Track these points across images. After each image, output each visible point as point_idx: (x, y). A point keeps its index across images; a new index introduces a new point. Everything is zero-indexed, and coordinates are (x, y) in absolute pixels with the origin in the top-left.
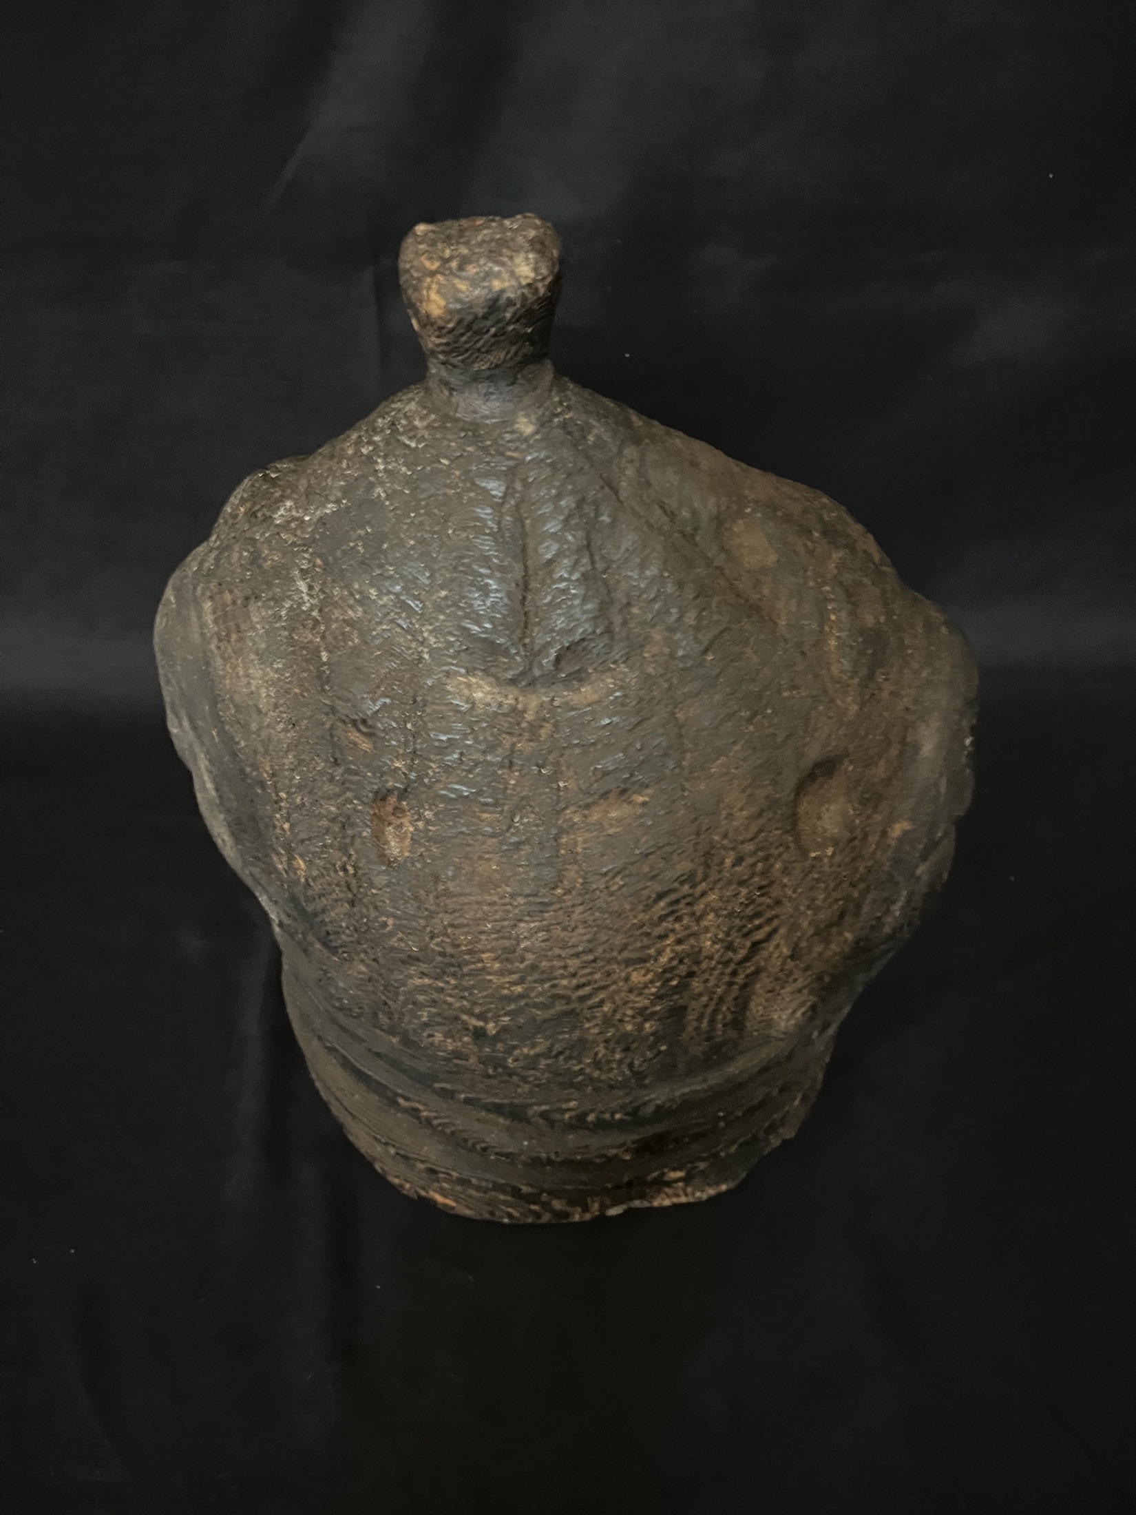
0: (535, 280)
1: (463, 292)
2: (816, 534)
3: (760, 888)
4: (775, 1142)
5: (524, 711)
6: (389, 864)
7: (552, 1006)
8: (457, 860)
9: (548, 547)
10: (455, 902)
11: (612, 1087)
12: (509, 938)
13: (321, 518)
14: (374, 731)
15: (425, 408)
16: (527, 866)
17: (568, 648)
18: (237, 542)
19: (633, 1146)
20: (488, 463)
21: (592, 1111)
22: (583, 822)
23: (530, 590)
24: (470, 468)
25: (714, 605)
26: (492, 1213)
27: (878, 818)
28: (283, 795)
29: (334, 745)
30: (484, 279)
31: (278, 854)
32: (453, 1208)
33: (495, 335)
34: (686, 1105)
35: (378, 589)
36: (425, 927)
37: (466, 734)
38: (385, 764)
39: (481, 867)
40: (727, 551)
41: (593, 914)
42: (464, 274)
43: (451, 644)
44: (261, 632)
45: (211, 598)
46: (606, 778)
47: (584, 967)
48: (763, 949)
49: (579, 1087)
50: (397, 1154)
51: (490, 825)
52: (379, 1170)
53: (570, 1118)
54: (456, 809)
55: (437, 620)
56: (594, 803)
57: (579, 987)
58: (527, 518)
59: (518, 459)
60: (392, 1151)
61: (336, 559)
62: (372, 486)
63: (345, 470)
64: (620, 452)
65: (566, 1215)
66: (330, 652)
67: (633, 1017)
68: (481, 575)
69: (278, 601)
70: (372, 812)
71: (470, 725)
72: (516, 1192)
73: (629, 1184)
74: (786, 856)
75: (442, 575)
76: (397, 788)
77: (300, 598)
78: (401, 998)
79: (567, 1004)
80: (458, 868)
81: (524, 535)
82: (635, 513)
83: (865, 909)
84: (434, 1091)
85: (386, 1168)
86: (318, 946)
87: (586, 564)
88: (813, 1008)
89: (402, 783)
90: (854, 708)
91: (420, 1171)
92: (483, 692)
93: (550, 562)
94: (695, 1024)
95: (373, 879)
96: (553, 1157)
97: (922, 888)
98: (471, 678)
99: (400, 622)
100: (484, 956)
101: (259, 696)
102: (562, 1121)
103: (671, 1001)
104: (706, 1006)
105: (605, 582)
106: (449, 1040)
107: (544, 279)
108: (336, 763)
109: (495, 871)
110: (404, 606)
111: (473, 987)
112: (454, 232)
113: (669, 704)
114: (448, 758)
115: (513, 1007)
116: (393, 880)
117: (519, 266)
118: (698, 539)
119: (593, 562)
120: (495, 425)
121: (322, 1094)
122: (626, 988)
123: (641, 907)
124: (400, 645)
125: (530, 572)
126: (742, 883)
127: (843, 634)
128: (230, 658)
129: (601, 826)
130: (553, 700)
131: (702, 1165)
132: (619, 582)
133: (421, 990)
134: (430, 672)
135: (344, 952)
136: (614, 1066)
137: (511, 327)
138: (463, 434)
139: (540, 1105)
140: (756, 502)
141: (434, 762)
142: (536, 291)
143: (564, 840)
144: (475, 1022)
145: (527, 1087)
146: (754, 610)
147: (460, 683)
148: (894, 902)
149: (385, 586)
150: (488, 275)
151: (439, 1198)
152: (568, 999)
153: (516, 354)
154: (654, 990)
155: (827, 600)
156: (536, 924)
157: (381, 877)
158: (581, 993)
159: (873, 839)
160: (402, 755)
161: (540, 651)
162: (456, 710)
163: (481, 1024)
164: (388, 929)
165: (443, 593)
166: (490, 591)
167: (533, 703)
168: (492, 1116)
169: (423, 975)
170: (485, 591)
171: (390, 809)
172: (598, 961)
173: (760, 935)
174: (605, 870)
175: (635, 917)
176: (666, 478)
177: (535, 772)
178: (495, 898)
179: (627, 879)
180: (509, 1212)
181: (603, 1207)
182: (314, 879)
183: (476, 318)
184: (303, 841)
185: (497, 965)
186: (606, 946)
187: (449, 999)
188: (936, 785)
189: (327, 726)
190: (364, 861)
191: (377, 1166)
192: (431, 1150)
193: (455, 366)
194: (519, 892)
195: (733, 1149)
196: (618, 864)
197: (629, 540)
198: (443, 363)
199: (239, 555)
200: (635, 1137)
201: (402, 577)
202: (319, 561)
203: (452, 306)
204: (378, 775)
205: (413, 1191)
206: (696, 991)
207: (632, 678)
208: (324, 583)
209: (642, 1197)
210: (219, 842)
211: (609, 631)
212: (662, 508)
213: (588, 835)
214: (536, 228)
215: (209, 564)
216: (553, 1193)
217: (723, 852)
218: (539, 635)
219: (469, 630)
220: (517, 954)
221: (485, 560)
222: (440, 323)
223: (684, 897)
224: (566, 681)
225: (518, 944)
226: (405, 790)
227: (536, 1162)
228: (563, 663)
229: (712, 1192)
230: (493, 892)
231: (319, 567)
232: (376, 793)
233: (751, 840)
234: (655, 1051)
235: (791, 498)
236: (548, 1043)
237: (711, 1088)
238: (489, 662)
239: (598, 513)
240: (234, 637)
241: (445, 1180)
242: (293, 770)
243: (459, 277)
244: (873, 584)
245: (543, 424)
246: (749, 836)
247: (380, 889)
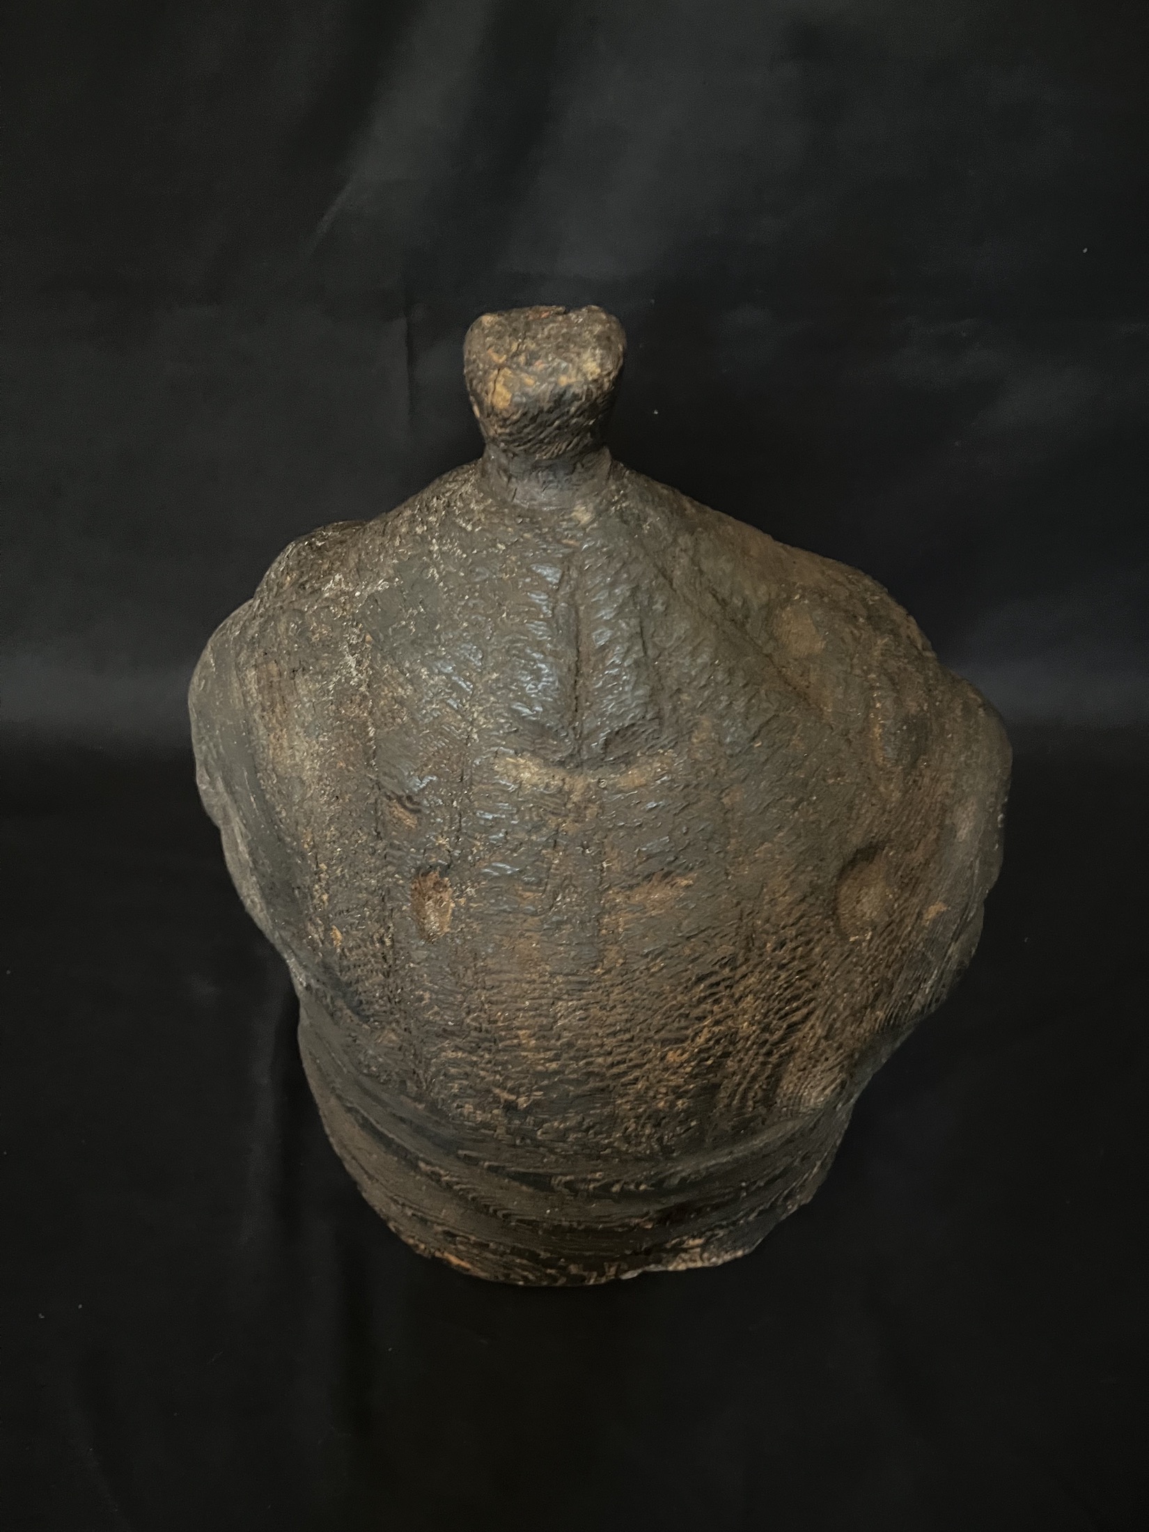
0: (600, 375)
1: (529, 386)
2: (861, 620)
3: (800, 972)
4: (792, 1208)
5: (570, 792)
6: (428, 939)
7: (586, 1082)
8: (498, 937)
9: (601, 634)
10: (493, 979)
11: (638, 1160)
12: (547, 1016)
13: (372, 594)
14: (419, 807)
15: (480, 491)
16: (568, 945)
17: (617, 733)
18: (284, 613)
19: (655, 1216)
20: (545, 550)
21: (618, 1181)
22: (626, 903)
23: (582, 675)
24: (526, 554)
25: (763, 692)
26: (507, 1276)
27: (915, 900)
28: (323, 866)
29: (377, 819)
30: (551, 374)
31: (315, 924)
32: (468, 1270)
33: (559, 428)
34: (710, 1177)
35: (430, 669)
36: (462, 1002)
37: (512, 814)
38: (429, 840)
39: (521, 945)
40: (776, 640)
41: (632, 994)
42: (531, 369)
43: (501, 726)
44: (307, 705)
45: (256, 666)
46: (650, 860)
47: (620, 1046)
48: (799, 1030)
49: (606, 1159)
50: (413, 1215)
51: (532, 903)
52: (393, 1229)
53: (594, 1188)
54: (498, 887)
55: (488, 701)
56: (638, 884)
57: (612, 1065)
58: (581, 605)
59: (575, 547)
60: (409, 1213)
61: (386, 636)
62: (427, 566)
63: (398, 548)
64: (675, 540)
65: (583, 1279)
66: (377, 727)
67: (666, 1094)
68: (534, 660)
69: (326, 675)
70: (413, 887)
71: (517, 805)
72: (534, 1257)
73: (648, 1252)
74: (825, 941)
75: (495, 658)
76: (440, 864)
77: (347, 673)
78: (433, 1069)
79: (602, 1081)
80: (499, 946)
81: (578, 619)
82: (687, 602)
83: (897, 988)
84: (458, 1157)
85: (401, 1228)
86: (348, 1012)
87: (639, 651)
88: (843, 1084)
89: (446, 860)
90: (897, 795)
91: (436, 1234)
92: (531, 772)
93: (603, 648)
94: (726, 1101)
95: (412, 953)
96: (575, 1224)
97: (953, 966)
98: (519, 759)
99: (451, 702)
100: (521, 1033)
101: (303, 768)
102: (587, 1190)
103: (705, 1079)
104: (739, 1084)
105: (657, 669)
106: (478, 1112)
107: (609, 374)
108: (379, 836)
109: (535, 949)
110: (455, 687)
111: (507, 1062)
112: (520, 325)
113: (716, 789)
114: (494, 837)
115: (546, 1082)
116: (433, 955)
117: (585, 362)
118: (748, 626)
119: (645, 649)
120: (552, 513)
121: (336, 1149)
122: (661, 1066)
123: (680, 989)
124: (449, 725)
125: (583, 657)
126: (782, 967)
127: (888, 723)
128: (274, 729)
129: (643, 909)
130: (599, 782)
131: (721, 1233)
132: (669, 669)
133: (455, 1063)
134: (479, 752)
135: (375, 1021)
136: (644, 1140)
137: (574, 421)
138: (520, 521)
139: (565, 1175)
140: (804, 588)
141: (479, 840)
142: (601, 387)
143: (606, 920)
144: (505, 1096)
145: (553, 1158)
146: (802, 697)
147: (508, 763)
148: (925, 981)
149: (437, 667)
150: (555, 371)
151: (454, 1260)
152: (602, 1077)
153: (577, 444)
154: (689, 1069)
155: (872, 688)
156: (575, 1002)
157: (419, 952)
158: (615, 1070)
159: (909, 921)
160: (447, 832)
161: (588, 736)
162: (504, 790)
163: (513, 1097)
164: (424, 1002)
165: (495, 675)
166: (543, 676)
167: (579, 784)
168: (516, 1184)
169: (457, 1048)
170: (537, 675)
171: (430, 884)
172: (635, 1040)
173: (797, 1017)
174: (646, 951)
175: (675, 998)
176: (720, 567)
177: (580, 852)
178: (535, 977)
179: (667, 961)
180: (523, 1276)
181: (619, 1271)
182: (350, 950)
183: (541, 411)
184: (341, 912)
185: (533, 1042)
186: (644, 1026)
187: (482, 1073)
188: (971, 867)
189: (372, 800)
190: (403, 934)
191: (391, 1225)
192: (448, 1214)
193: (515, 455)
194: (558, 971)
195: (751, 1218)
196: (660, 945)
197: (682, 627)
198: (505, 451)
199: (286, 626)
200: (659, 1207)
201: (454, 658)
202: (368, 637)
203: (517, 399)
204: (422, 851)
205: (427, 1251)
206: (731, 1070)
207: (679, 764)
208: (374, 658)
209: (658, 1262)
210: (248, 903)
211: (659, 717)
212: (714, 596)
213: (630, 916)
214: (601, 322)
215: (253, 631)
216: (571, 1259)
217: (765, 936)
218: (589, 720)
219: (519, 712)
220: (553, 1032)
221: (539, 646)
222: (505, 415)
223: (724, 980)
224: (614, 764)
225: (556, 1022)
226: (449, 866)
227: (557, 1230)
228: (611, 747)
229: (728, 1257)
230: (532, 970)
231: (369, 643)
232: (418, 869)
233: (793, 925)
234: (685, 1128)
235: (836, 582)
236: (579, 1118)
237: (737, 1160)
238: (537, 743)
239: (651, 601)
240: (278, 708)
241: (461, 1243)
242: (334, 842)
243: (527, 372)
244: (917, 671)
245: (599, 513)
246: (791, 921)
247: (419, 963)
